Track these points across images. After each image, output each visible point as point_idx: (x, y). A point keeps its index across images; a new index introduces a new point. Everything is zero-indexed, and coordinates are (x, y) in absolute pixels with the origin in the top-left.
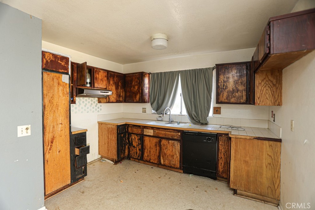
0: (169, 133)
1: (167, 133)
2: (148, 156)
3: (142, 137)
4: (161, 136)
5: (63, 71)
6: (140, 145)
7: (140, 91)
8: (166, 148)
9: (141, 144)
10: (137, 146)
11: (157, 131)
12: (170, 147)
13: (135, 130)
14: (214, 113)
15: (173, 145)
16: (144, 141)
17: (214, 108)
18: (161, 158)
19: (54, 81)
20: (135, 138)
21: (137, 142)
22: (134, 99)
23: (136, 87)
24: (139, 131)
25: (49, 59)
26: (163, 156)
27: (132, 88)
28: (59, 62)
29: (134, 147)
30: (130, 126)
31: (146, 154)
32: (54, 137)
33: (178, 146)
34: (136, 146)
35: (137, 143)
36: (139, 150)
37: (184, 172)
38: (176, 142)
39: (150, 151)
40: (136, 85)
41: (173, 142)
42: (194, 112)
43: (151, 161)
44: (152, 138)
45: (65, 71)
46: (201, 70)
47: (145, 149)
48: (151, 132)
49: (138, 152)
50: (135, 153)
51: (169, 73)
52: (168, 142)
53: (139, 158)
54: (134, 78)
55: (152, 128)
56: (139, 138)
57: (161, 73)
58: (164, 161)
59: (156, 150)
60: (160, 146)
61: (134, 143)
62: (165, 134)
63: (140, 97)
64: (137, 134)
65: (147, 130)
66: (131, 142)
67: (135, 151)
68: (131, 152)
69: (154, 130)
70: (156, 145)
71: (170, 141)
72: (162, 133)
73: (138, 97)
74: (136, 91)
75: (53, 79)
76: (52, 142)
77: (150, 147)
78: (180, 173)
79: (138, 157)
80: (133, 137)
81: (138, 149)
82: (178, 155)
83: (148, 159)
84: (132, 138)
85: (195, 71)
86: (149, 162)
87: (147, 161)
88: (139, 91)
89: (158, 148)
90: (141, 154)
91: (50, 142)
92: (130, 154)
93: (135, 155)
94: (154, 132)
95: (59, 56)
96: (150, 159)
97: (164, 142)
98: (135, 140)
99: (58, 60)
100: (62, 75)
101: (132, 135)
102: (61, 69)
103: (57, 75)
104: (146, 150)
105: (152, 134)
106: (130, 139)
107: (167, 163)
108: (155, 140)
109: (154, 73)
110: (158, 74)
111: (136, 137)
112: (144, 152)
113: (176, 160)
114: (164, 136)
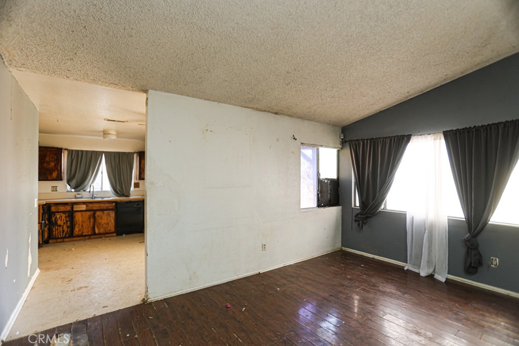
0: (104, 205)
1: (101, 205)
2: (80, 230)
3: (71, 214)
4: (95, 209)
6: (69, 223)
7: (59, 168)
8: (100, 219)
9: (70, 221)
10: (64, 224)
11: (90, 205)
12: (105, 217)
13: (62, 208)
14: (134, 187)
15: (108, 214)
16: (75, 216)
17: (135, 184)
18: (96, 228)
20: (61, 216)
21: (65, 219)
22: (49, 176)
23: (52, 164)
24: (68, 208)
26: (98, 227)
27: (45, 164)
29: (60, 226)
30: (52, 205)
31: (77, 229)
33: (113, 214)
34: (62, 224)
35: (65, 221)
36: (68, 227)
37: (117, 235)
38: (110, 212)
39: (82, 225)
40: (52, 161)
41: (108, 212)
42: (118, 187)
43: (84, 234)
44: (84, 213)
46: (124, 153)
47: (75, 225)
48: (84, 207)
49: (66, 230)
50: (61, 232)
51: (91, 152)
52: (103, 213)
53: (67, 236)
54: (48, 153)
55: (84, 203)
56: (67, 215)
57: (82, 151)
58: (99, 230)
59: (90, 222)
60: (94, 218)
61: (59, 222)
62: (100, 207)
63: (58, 174)
64: (63, 212)
65: (78, 206)
66: (54, 222)
67: (61, 229)
68: (54, 233)
69: (86, 205)
70: (90, 218)
71: (105, 212)
72: (96, 207)
73: (55, 174)
74: (52, 168)
77: (83, 222)
78: (114, 236)
79: (66, 234)
80: (58, 216)
81: (65, 227)
82: (113, 221)
83: (80, 233)
84: (56, 217)
85: (119, 153)
86: (82, 236)
87: (78, 236)
88: (57, 168)
89: (92, 220)
90: (70, 231)
92: (53, 235)
93: (62, 234)
94: (86, 206)
96: (83, 233)
97: (98, 213)
98: (61, 219)
101: (56, 214)
104: (77, 225)
105: (84, 209)
106: (53, 219)
107: (102, 231)
108: (88, 214)
109: (72, 151)
110: (78, 151)
111: (62, 214)
112: (75, 227)
113: (112, 227)
114: (98, 208)
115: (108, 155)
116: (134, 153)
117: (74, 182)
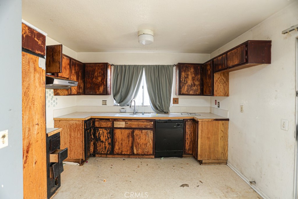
0: (142, 123)
1: (140, 123)
2: (119, 149)
3: (112, 131)
4: (133, 127)
5: (39, 52)
6: (110, 139)
7: (105, 83)
8: (139, 138)
9: (110, 137)
10: (106, 140)
11: (129, 123)
12: (143, 136)
13: (104, 124)
14: (173, 103)
15: (146, 134)
16: (115, 133)
17: (174, 99)
18: (134, 148)
19: (30, 65)
20: (104, 132)
21: (107, 136)
22: (97, 91)
23: (100, 79)
24: (109, 124)
25: (25, 34)
26: (136, 146)
27: (94, 79)
28: (36, 39)
29: (102, 142)
30: (96, 120)
31: (117, 147)
32: (30, 144)
33: (151, 134)
34: (104, 141)
35: (106, 137)
36: (109, 144)
37: (156, 157)
38: (149, 131)
39: (122, 144)
40: (99, 76)
41: (146, 131)
42: (158, 103)
43: (123, 153)
44: (123, 130)
45: (42, 53)
46: (163, 66)
47: (115, 142)
48: (122, 124)
49: (108, 147)
50: (104, 148)
51: (133, 67)
52: (141, 132)
53: (109, 153)
54: (97, 68)
55: (124, 120)
56: (108, 131)
57: (125, 66)
58: (137, 151)
59: (129, 141)
60: (133, 137)
61: (102, 138)
62: (138, 125)
63: (104, 88)
64: (105, 128)
65: (118, 123)
66: (98, 137)
67: (104, 146)
68: (98, 148)
69: (126, 122)
70: (128, 136)
71: (143, 131)
72: (134, 124)
73: (101, 89)
74: (100, 83)
75: (29, 62)
76: (27, 152)
77: (122, 140)
78: (152, 158)
79: (108, 151)
80: (101, 132)
81: (107, 143)
82: (151, 142)
83: (120, 152)
84: (100, 132)
85: (158, 67)
86: (121, 154)
87: (118, 154)
88: (103, 83)
89: (131, 139)
90: (111, 148)
91: (25, 151)
92: (97, 150)
93: (104, 150)
94: (125, 123)
95: (36, 31)
96: (122, 151)
97: (137, 132)
98: (103, 135)
99: (35, 37)
100: (38, 58)
101: (100, 129)
102: (38, 50)
103: (34, 57)
104: (117, 143)
105: (124, 126)
106: (97, 134)
107: (140, 151)
108: (127, 131)
109: (117, 66)
110: (122, 66)
111: (104, 131)
112: (115, 145)
113: (150, 147)
114: (137, 127)
115: (149, 68)
116: (174, 66)
117: (118, 96)
